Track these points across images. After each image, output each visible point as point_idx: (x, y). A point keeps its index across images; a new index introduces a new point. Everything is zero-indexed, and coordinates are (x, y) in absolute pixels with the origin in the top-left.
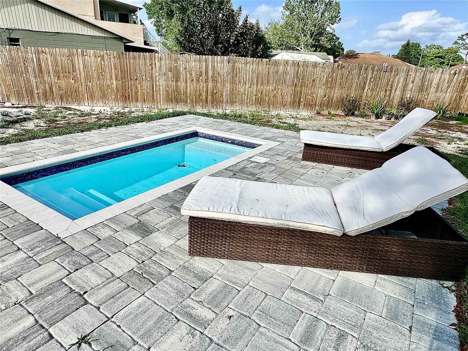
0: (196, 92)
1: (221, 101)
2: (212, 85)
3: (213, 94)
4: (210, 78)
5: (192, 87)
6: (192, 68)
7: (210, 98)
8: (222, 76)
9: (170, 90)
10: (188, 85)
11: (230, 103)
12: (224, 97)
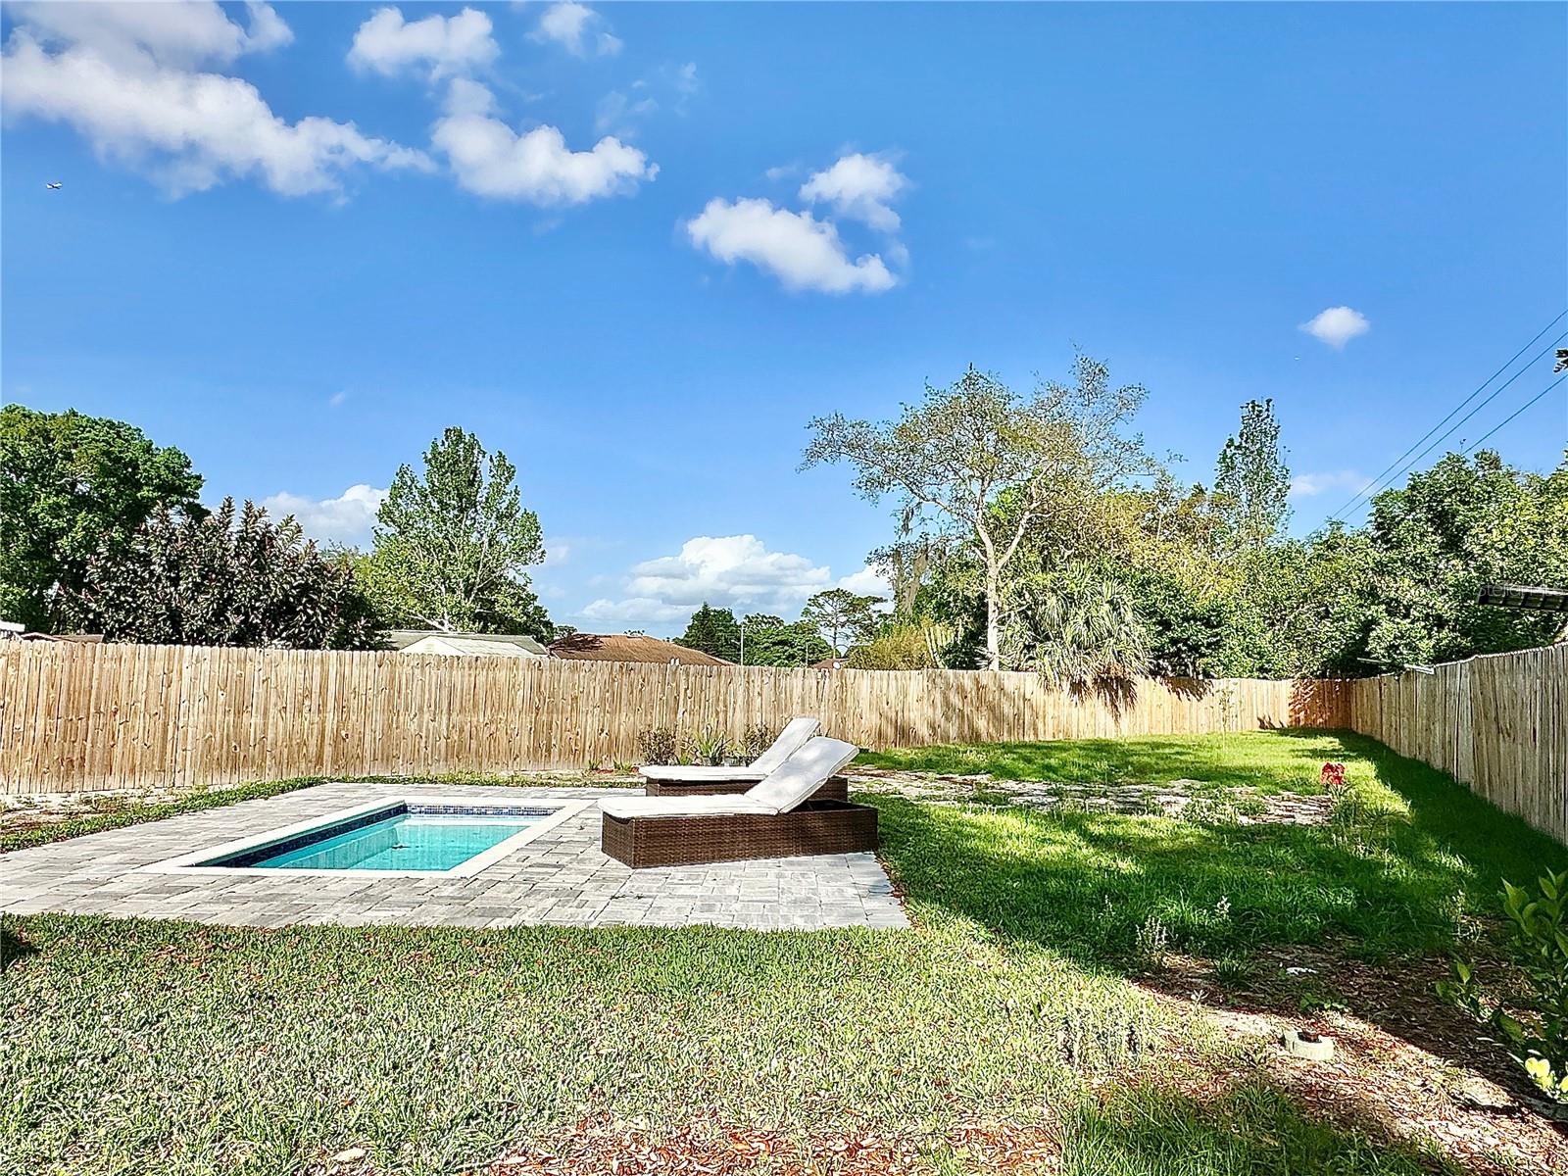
0: (291, 740)
1: (358, 757)
2: (336, 718)
3: (338, 740)
4: (331, 704)
5: (281, 723)
6: (283, 679)
7: (328, 750)
8: (364, 697)
9: (218, 735)
10: (271, 720)
11: (382, 759)
12: (366, 746)
